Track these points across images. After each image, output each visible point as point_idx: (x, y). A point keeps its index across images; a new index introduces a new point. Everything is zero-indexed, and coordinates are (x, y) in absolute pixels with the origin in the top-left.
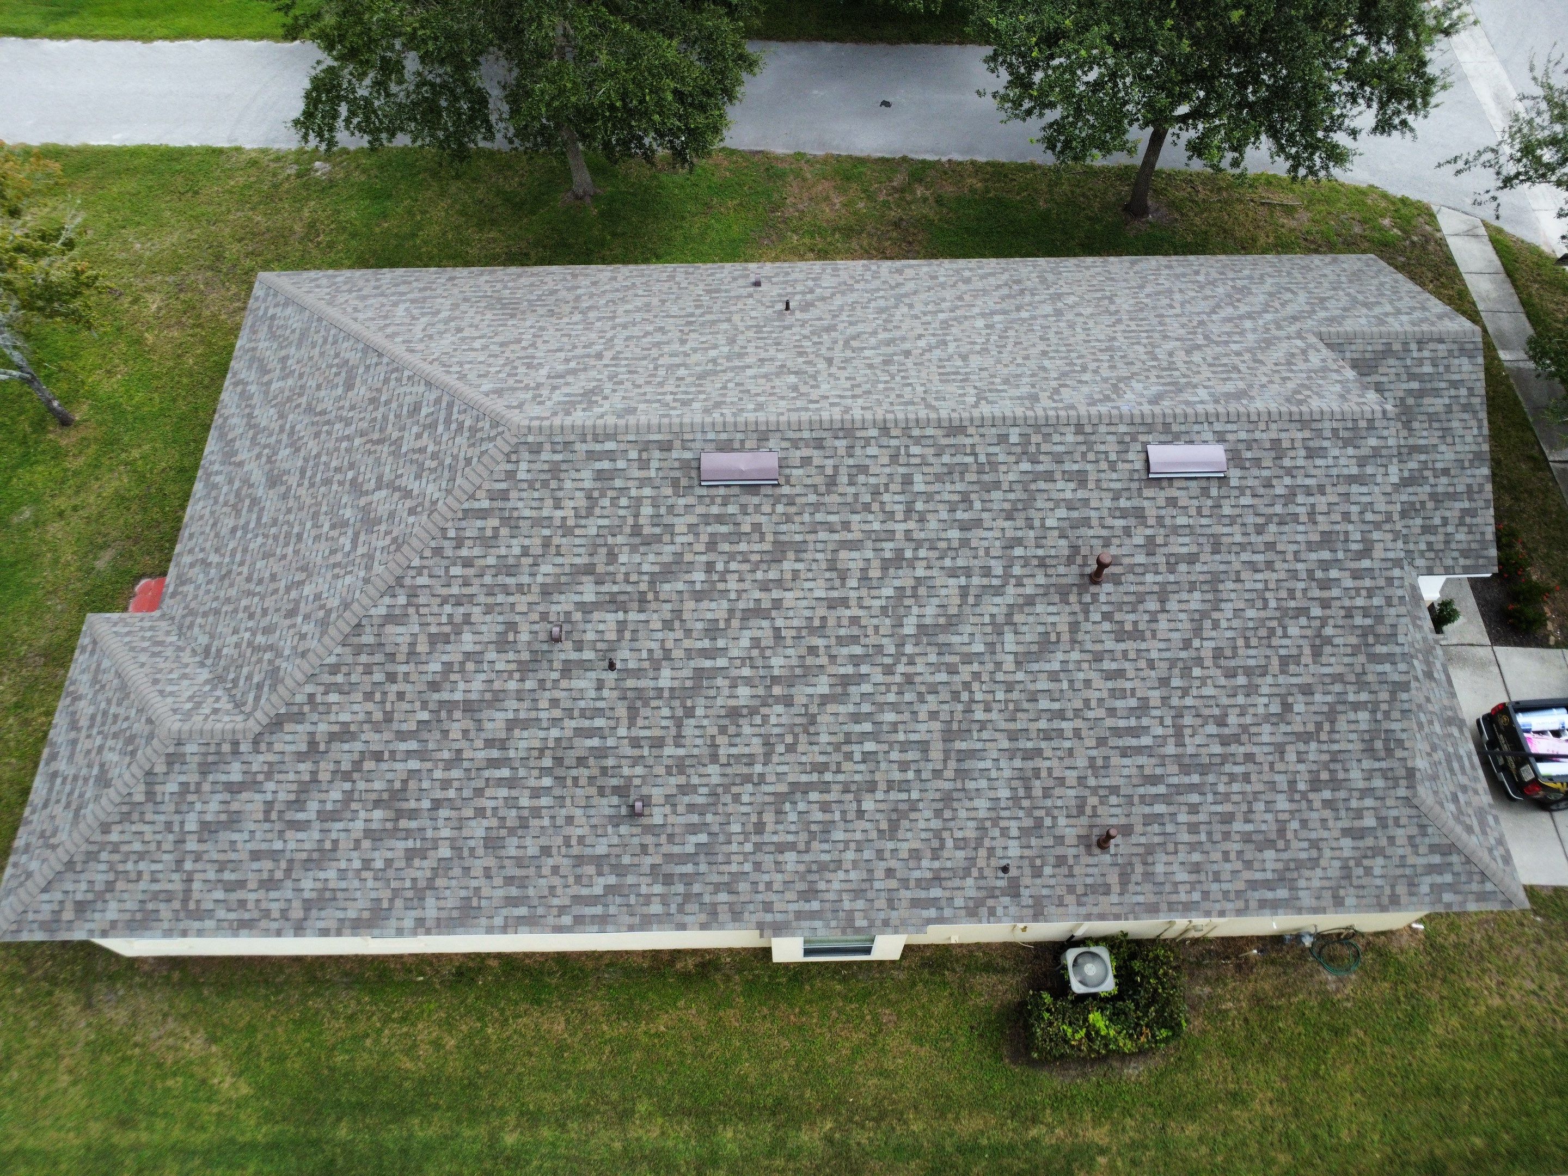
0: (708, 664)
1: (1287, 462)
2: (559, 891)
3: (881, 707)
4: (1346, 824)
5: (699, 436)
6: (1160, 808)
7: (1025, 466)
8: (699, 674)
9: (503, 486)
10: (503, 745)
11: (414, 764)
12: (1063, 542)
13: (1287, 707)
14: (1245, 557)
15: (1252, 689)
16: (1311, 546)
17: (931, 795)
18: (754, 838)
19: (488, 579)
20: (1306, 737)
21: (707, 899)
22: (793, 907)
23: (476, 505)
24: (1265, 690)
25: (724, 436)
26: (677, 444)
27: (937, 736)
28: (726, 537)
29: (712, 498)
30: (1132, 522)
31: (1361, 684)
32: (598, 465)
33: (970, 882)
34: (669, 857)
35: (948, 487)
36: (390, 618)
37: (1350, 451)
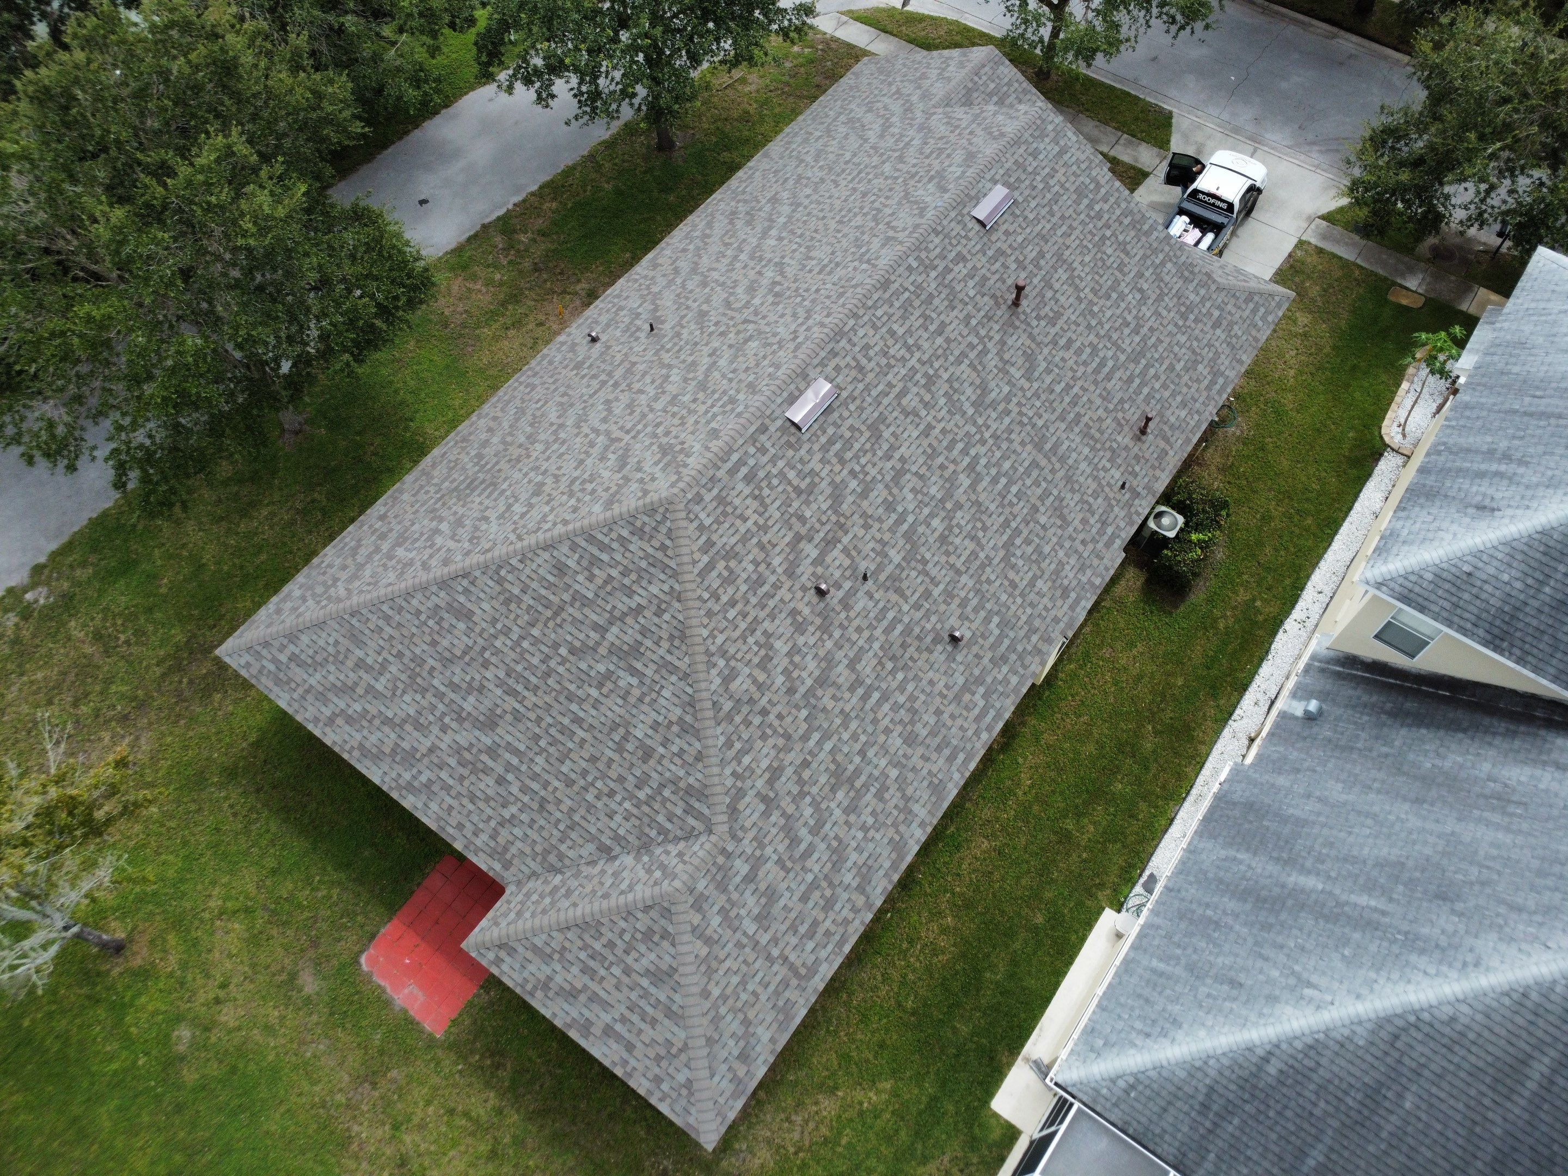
0: (905, 526)
1: (1030, 169)
2: (966, 725)
3: (998, 464)
4: (1210, 324)
5: (773, 406)
6: (1146, 391)
7: (933, 274)
8: (908, 536)
9: (704, 538)
10: (858, 682)
11: (828, 746)
12: (986, 298)
13: (1141, 290)
14: (1059, 233)
15: (1122, 297)
16: (1077, 202)
17: (1062, 484)
18: (1017, 592)
19: (754, 600)
20: (1160, 298)
21: (1029, 648)
22: (1066, 607)
23: (701, 565)
24: (1126, 291)
25: (785, 394)
26: (767, 421)
27: (1034, 452)
28: (844, 449)
29: (815, 434)
30: (1002, 259)
31: (1155, 251)
32: (741, 475)
33: (1116, 509)
34: (993, 647)
35: (913, 318)
36: (727, 680)
37: (1047, 140)
